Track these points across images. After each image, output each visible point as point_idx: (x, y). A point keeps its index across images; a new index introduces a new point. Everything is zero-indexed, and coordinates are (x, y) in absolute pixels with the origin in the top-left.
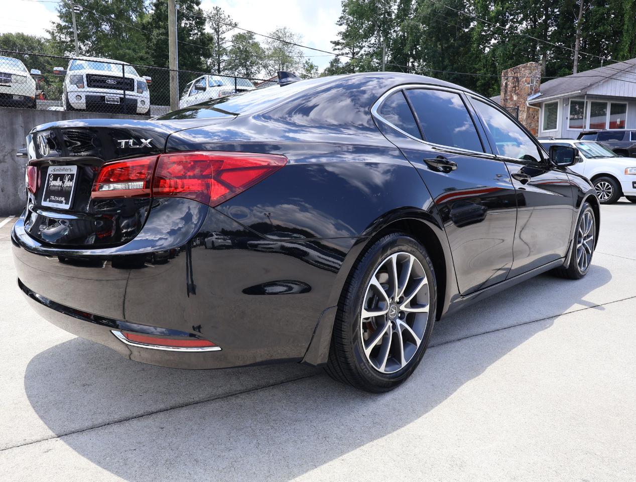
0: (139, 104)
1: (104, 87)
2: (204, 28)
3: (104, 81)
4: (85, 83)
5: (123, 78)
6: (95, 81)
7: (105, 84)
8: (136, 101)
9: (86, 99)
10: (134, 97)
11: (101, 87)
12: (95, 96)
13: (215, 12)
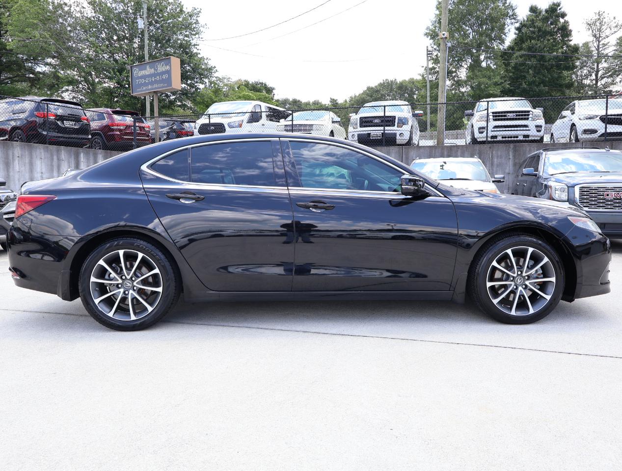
0: (398, 137)
1: (372, 126)
2: (571, 39)
3: (371, 122)
4: (358, 125)
5: (385, 117)
6: (366, 122)
7: (372, 124)
8: (395, 134)
9: (358, 136)
10: (394, 131)
11: (369, 126)
12: (364, 134)
13: (598, 17)
